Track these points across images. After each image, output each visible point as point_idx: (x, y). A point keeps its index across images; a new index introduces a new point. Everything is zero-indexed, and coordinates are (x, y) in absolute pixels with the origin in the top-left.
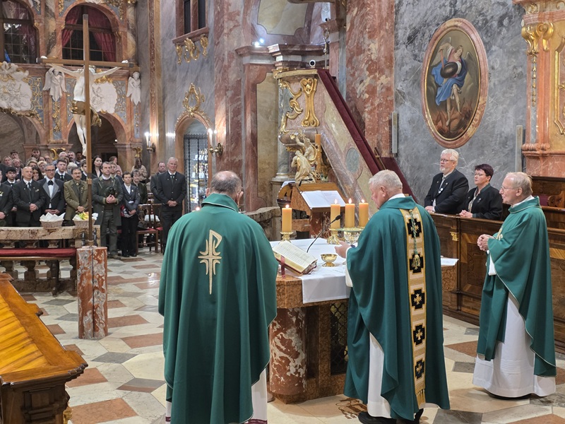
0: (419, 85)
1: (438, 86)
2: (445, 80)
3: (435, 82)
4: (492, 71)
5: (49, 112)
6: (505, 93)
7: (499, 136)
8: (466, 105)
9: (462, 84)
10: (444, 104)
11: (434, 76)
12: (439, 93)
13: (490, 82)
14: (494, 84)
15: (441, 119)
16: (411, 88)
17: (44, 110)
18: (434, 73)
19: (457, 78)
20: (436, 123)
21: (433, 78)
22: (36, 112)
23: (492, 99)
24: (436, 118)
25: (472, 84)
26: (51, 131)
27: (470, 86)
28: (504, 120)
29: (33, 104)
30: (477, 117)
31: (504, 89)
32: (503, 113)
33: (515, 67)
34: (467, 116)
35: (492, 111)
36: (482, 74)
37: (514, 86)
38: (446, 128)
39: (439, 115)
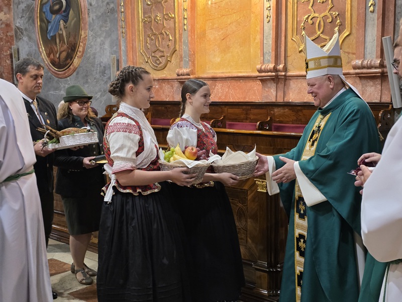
0: (33, 21)
1: (49, 22)
2: (54, 16)
3: (46, 19)
4: (90, 8)
6: (101, 27)
7: (99, 66)
8: (71, 39)
9: (67, 20)
10: (54, 38)
11: (44, 12)
12: (49, 28)
13: (89, 17)
14: (93, 19)
15: (52, 52)
16: (27, 25)
18: (44, 10)
19: (63, 14)
20: (48, 55)
21: (44, 15)
23: (92, 33)
24: (49, 51)
25: (75, 19)
27: (73, 21)
28: (102, 51)
30: (81, 49)
31: (101, 23)
32: (100, 44)
33: (108, 3)
34: (73, 49)
35: (92, 43)
36: (83, 10)
37: (108, 20)
38: (57, 60)
39: (51, 48)
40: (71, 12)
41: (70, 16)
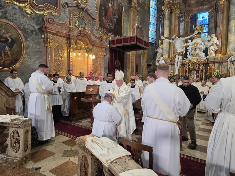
2: (0, 43)
4: (28, 47)
6: (34, 55)
7: (32, 69)
8: (15, 56)
9: (12, 48)
14: (29, 52)
19: (8, 44)
23: (28, 57)
25: (18, 49)
27: (16, 50)
28: (34, 64)
31: (34, 54)
32: (33, 62)
33: (38, 48)
35: (28, 60)
37: (38, 54)
40: (15, 45)
41: (14, 46)
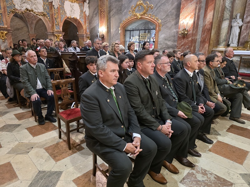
5: (53, 14)
17: (50, 13)
22: (46, 13)
26: (55, 25)
29: (44, 9)
